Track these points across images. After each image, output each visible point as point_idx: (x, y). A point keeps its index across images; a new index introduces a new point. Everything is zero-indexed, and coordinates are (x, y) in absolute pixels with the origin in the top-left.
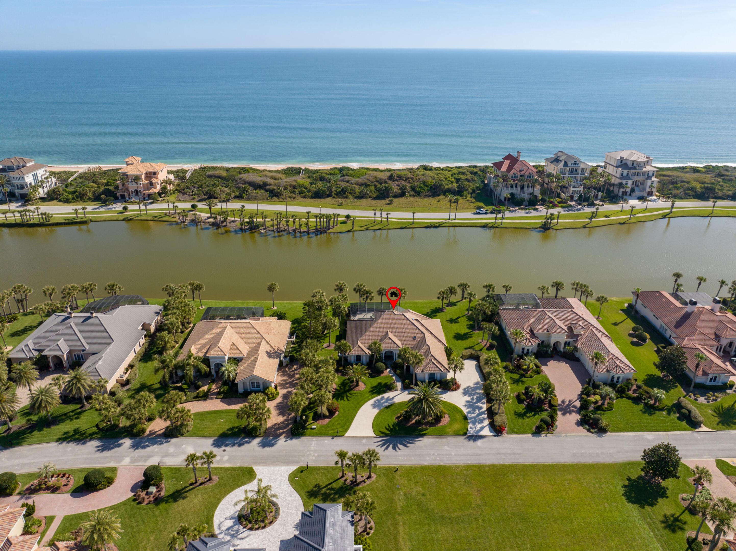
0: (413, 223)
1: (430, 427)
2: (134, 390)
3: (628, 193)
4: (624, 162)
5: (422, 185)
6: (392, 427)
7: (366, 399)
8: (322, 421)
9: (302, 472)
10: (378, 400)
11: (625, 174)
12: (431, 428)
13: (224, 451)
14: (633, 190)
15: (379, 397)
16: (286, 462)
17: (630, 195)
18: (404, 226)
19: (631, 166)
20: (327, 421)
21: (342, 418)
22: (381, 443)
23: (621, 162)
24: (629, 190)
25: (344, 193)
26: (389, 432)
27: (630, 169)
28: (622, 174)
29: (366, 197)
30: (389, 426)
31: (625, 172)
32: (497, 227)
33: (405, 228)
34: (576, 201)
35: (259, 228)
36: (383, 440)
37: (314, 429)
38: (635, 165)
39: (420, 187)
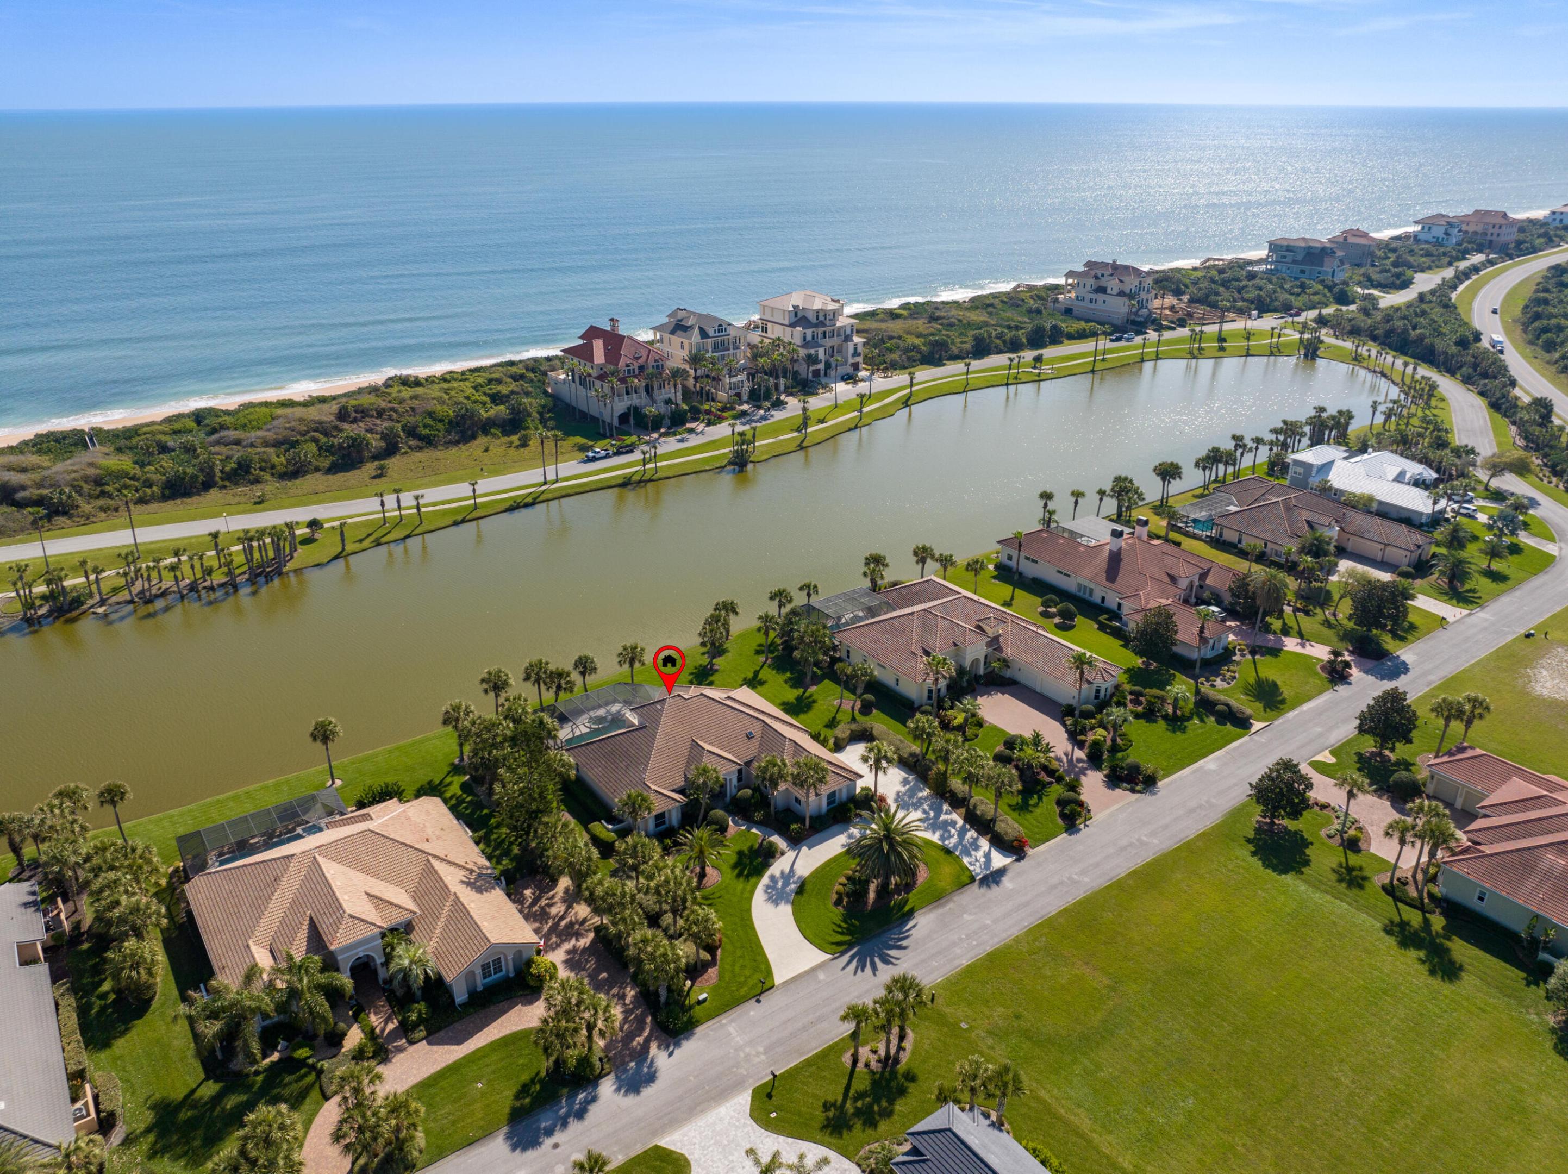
0: (476, 506)
1: (907, 893)
2: (148, 1130)
3: (822, 373)
4: (799, 315)
5: (430, 422)
6: (844, 925)
7: (746, 895)
8: (705, 976)
9: (769, 1096)
10: (768, 887)
11: (809, 338)
12: (910, 895)
13: (556, 1146)
14: (828, 366)
15: (765, 880)
16: (721, 1094)
17: (826, 374)
18: (460, 518)
19: (814, 321)
20: (712, 972)
21: (739, 953)
22: (854, 963)
23: (796, 315)
24: (821, 366)
25: (248, 472)
26: (847, 938)
27: (816, 326)
28: (805, 339)
29: (306, 473)
30: (839, 926)
31: (809, 332)
32: (650, 480)
33: (463, 521)
34: (747, 402)
35: (82, 604)
36: (852, 958)
37: (705, 1000)
38: (821, 318)
39: (425, 426)
